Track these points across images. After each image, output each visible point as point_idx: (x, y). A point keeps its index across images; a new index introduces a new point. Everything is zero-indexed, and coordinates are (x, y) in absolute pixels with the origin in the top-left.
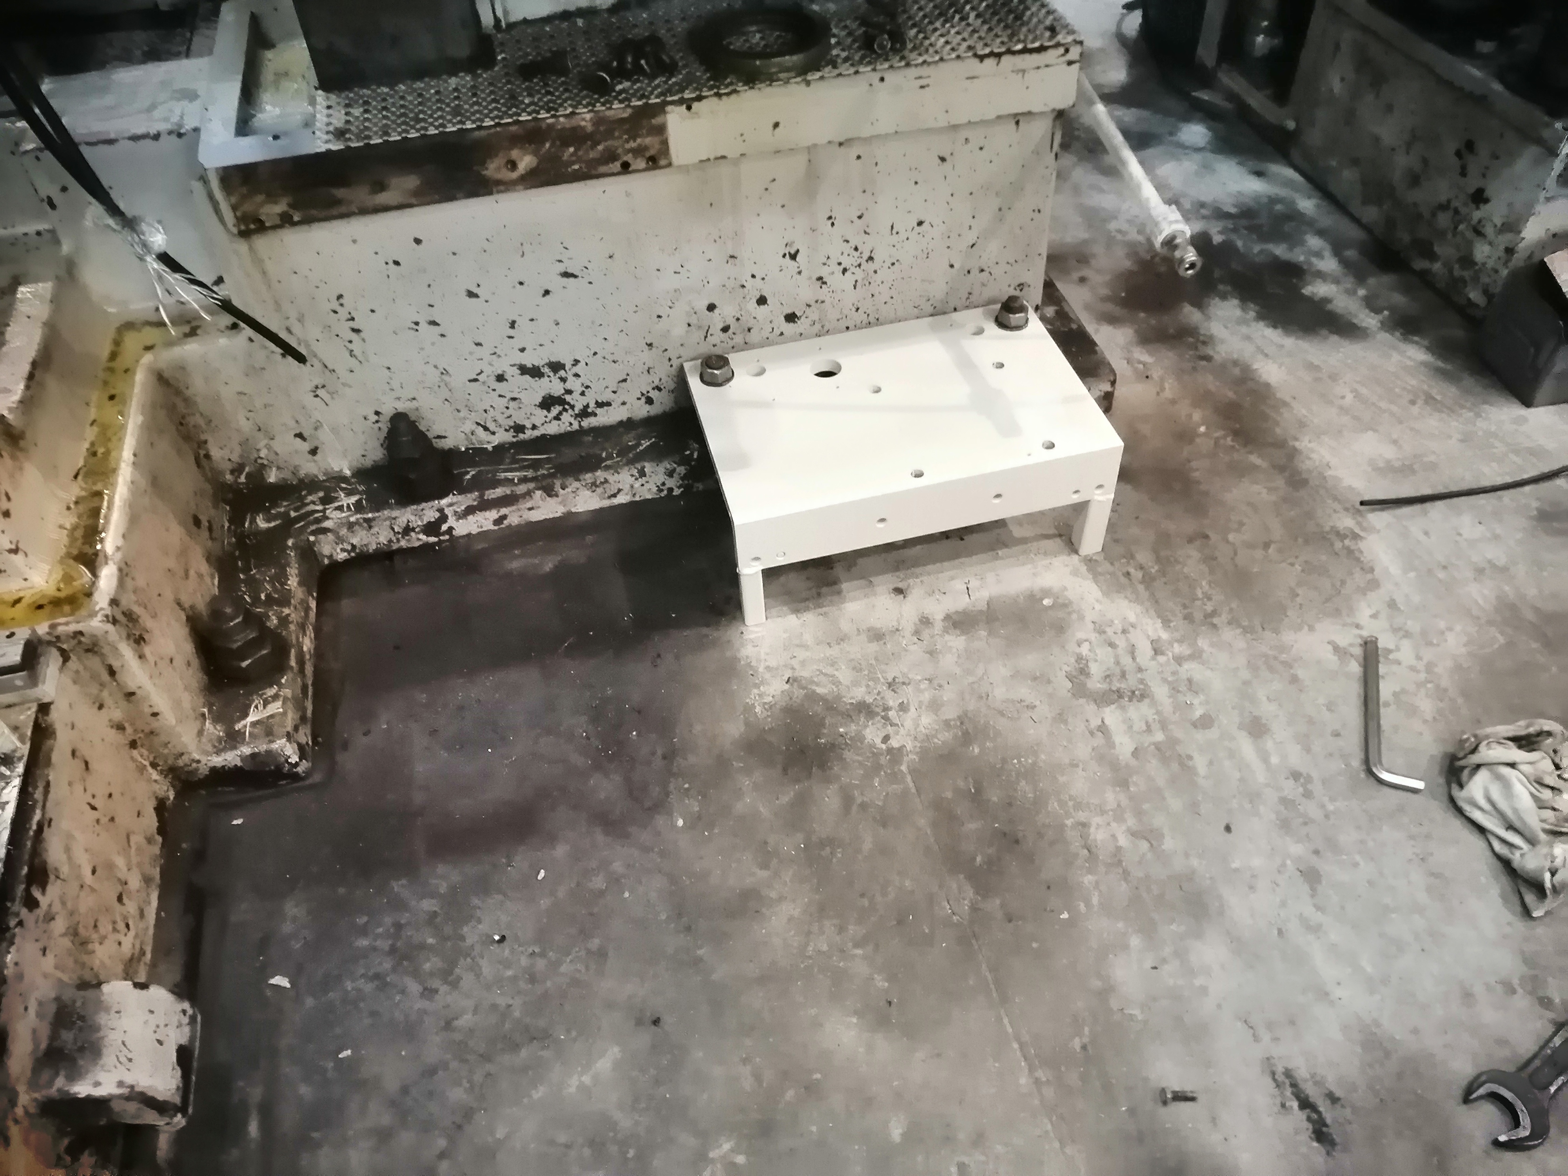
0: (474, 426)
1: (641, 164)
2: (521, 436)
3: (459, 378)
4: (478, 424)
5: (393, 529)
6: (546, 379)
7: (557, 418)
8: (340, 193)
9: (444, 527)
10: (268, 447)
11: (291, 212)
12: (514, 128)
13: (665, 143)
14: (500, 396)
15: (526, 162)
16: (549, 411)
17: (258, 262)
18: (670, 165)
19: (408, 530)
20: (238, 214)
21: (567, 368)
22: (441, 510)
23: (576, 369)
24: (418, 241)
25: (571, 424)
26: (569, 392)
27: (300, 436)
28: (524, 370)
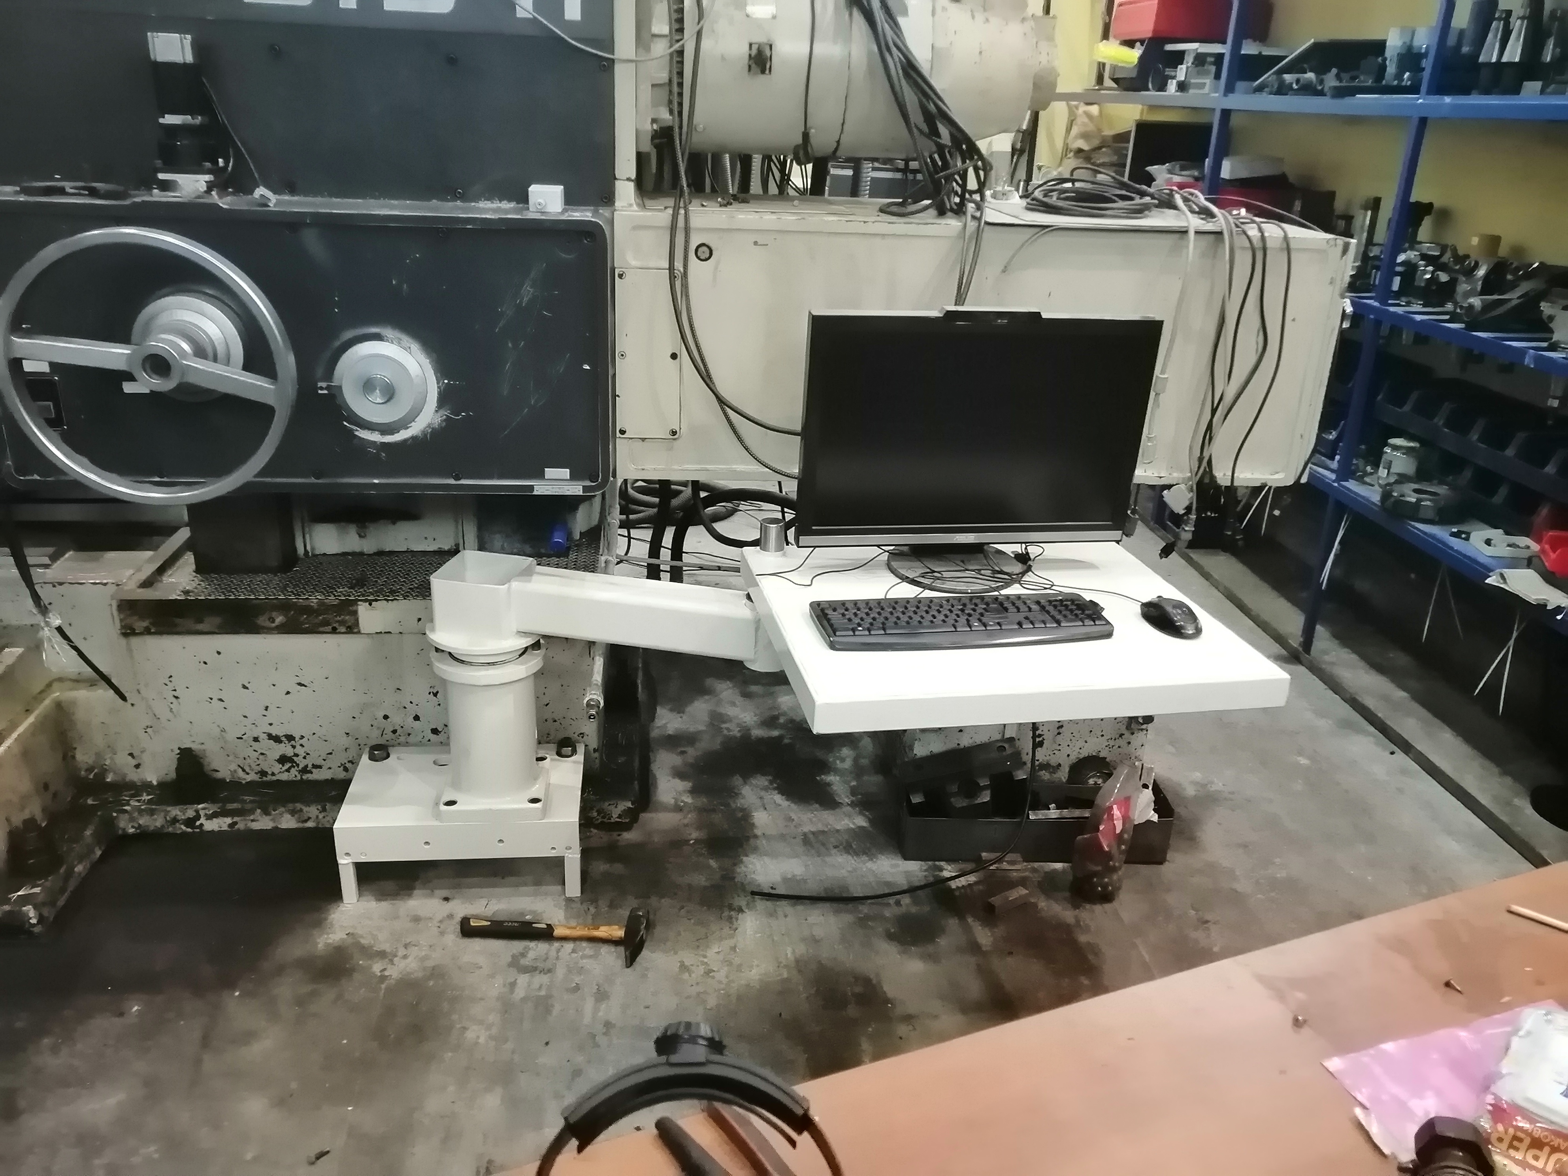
0: (237, 768)
1: (343, 630)
2: (265, 779)
3: (231, 735)
4: (239, 766)
5: (165, 818)
6: (283, 744)
7: (288, 770)
8: (178, 621)
9: (198, 823)
10: (112, 759)
11: (151, 627)
12: (275, 601)
13: (357, 620)
14: (255, 751)
15: (280, 619)
16: (283, 766)
17: (130, 650)
18: (359, 632)
19: (175, 820)
20: (123, 624)
21: (297, 739)
22: (197, 811)
23: (301, 742)
24: (219, 653)
25: (296, 776)
26: (297, 755)
27: (131, 755)
28: (270, 737)
